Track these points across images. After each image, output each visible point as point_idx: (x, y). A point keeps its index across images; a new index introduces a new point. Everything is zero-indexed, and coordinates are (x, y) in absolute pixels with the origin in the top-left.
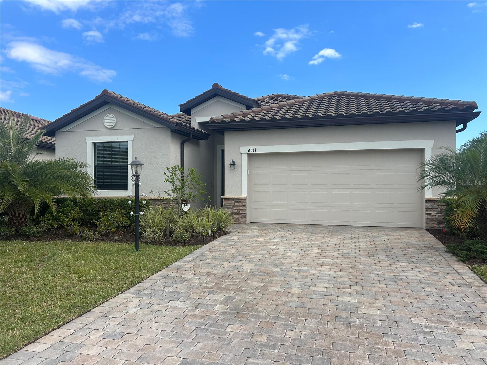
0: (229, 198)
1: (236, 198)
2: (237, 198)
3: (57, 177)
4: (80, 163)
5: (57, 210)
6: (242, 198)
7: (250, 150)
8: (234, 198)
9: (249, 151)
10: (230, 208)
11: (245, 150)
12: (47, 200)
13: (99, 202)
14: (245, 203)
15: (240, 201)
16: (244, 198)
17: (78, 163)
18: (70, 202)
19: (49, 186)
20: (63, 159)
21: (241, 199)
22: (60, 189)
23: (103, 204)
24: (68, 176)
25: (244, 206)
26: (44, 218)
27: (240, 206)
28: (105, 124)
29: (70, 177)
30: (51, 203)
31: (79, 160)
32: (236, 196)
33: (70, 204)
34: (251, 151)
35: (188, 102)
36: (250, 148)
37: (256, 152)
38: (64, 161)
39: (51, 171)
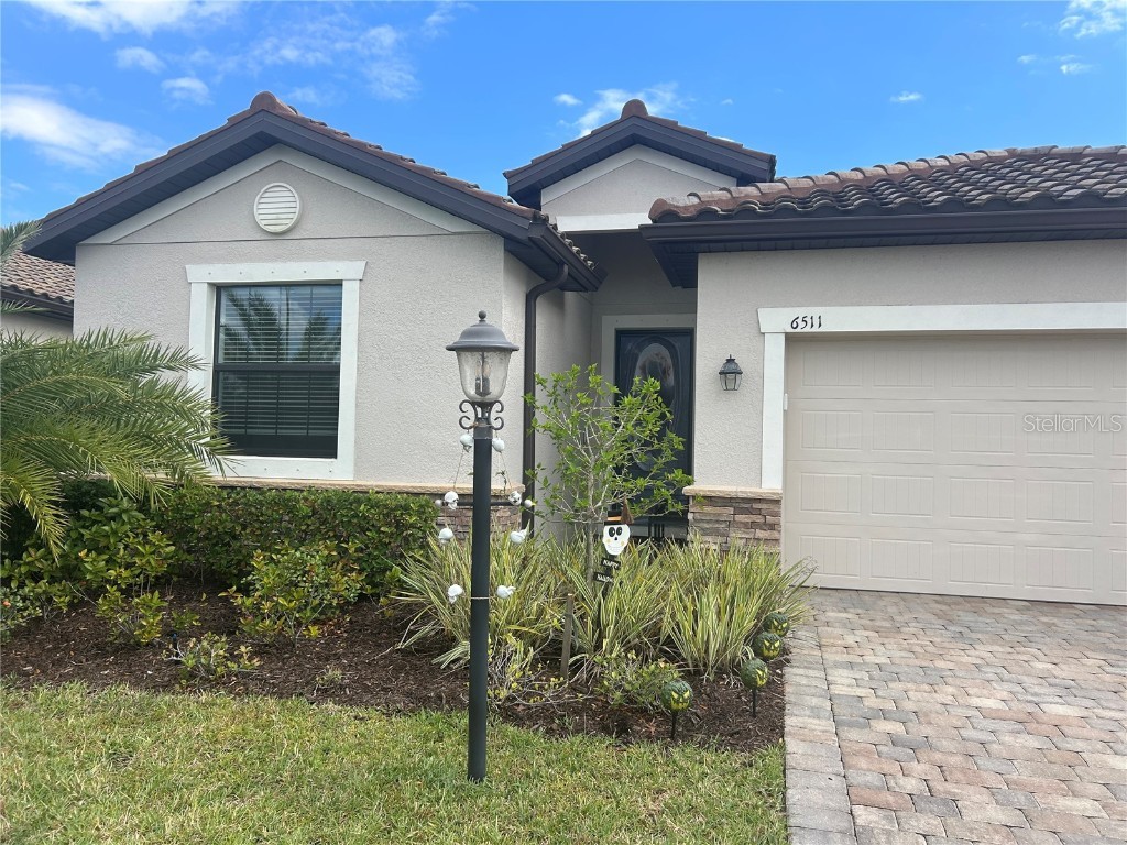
0: (713, 495)
1: (741, 495)
2: (745, 496)
3: (77, 405)
4: (171, 351)
5: (74, 535)
6: (764, 496)
7: (800, 321)
8: (733, 495)
9: (795, 325)
10: (716, 533)
11: (777, 320)
12: (28, 498)
13: (236, 503)
14: (777, 514)
15: (756, 506)
16: (775, 497)
17: (161, 353)
18: (125, 503)
19: (40, 442)
20: (105, 335)
21: (759, 501)
22: (85, 454)
23: (253, 509)
24: (121, 403)
25: (772, 527)
26: (19, 565)
27: (754, 525)
28: (258, 218)
29: (128, 407)
30: (45, 510)
31: (164, 341)
32: (743, 489)
33: (126, 511)
34: (802, 324)
35: (536, 163)
36: (800, 312)
37: (821, 330)
38: (107, 342)
39: (49, 380)
